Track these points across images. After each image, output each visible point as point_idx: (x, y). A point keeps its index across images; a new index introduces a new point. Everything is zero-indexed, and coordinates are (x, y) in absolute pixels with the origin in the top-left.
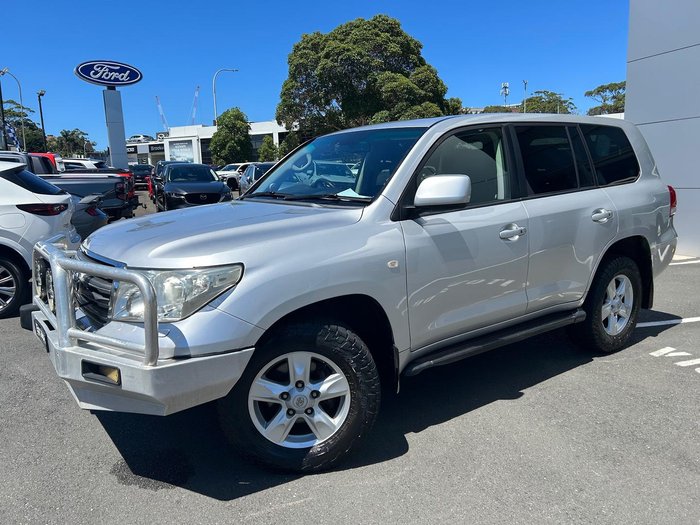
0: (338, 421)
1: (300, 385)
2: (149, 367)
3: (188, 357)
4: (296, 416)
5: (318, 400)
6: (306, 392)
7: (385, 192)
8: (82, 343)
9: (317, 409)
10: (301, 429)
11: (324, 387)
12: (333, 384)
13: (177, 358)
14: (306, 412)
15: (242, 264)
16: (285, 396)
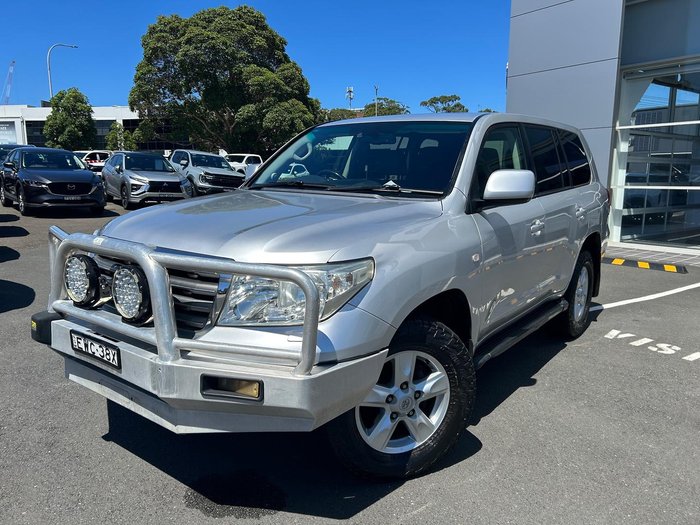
1: (404, 386)
2: (301, 377)
3: (334, 363)
4: (399, 419)
5: (419, 401)
6: (410, 393)
7: (456, 185)
9: (418, 410)
10: (401, 432)
11: (427, 387)
13: (324, 364)
14: (408, 414)
15: (371, 258)
16: (390, 399)
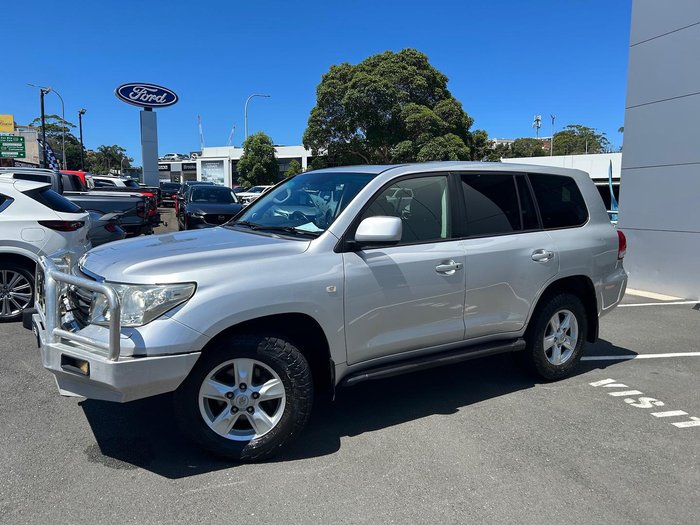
0: (274, 420)
1: (243, 387)
2: (112, 362)
3: (145, 356)
4: (239, 414)
5: (258, 401)
6: (248, 393)
7: (331, 229)
8: (65, 341)
9: (257, 408)
10: (243, 425)
11: (263, 390)
12: (271, 388)
13: (135, 356)
14: (247, 410)
15: (195, 283)
16: (230, 395)
